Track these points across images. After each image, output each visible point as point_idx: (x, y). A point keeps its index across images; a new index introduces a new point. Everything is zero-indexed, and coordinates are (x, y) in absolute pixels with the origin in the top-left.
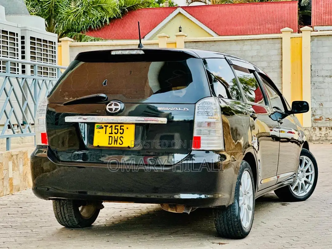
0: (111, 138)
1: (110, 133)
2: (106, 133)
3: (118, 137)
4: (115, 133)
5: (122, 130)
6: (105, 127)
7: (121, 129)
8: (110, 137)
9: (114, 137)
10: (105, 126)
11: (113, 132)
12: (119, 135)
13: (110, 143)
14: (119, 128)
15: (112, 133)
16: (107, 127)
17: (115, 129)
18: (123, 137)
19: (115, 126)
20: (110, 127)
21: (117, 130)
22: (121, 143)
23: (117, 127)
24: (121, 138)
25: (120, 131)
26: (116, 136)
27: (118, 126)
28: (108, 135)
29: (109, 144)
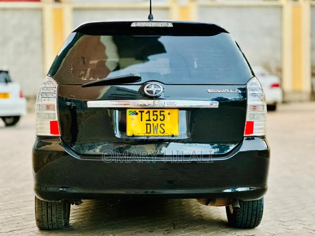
0: (149, 126)
1: (147, 120)
2: (142, 120)
3: (157, 124)
4: (154, 120)
5: (163, 116)
6: (140, 113)
7: (161, 115)
8: (147, 124)
9: (153, 124)
10: (140, 111)
11: (151, 118)
12: (159, 122)
13: (149, 131)
14: (158, 113)
15: (149, 120)
16: (143, 113)
17: (154, 115)
18: (164, 125)
19: (154, 112)
20: (147, 113)
21: (156, 116)
22: (162, 131)
23: (155, 113)
24: (162, 126)
25: (159, 117)
26: (155, 123)
27: (156, 111)
28: (144, 122)
29: (147, 133)
